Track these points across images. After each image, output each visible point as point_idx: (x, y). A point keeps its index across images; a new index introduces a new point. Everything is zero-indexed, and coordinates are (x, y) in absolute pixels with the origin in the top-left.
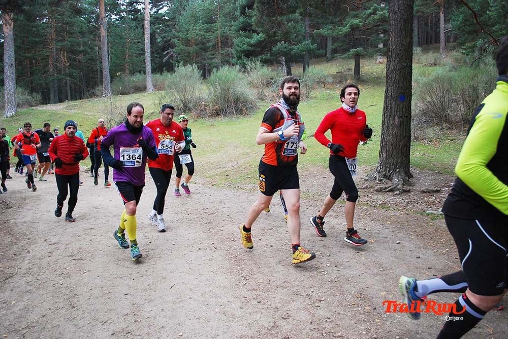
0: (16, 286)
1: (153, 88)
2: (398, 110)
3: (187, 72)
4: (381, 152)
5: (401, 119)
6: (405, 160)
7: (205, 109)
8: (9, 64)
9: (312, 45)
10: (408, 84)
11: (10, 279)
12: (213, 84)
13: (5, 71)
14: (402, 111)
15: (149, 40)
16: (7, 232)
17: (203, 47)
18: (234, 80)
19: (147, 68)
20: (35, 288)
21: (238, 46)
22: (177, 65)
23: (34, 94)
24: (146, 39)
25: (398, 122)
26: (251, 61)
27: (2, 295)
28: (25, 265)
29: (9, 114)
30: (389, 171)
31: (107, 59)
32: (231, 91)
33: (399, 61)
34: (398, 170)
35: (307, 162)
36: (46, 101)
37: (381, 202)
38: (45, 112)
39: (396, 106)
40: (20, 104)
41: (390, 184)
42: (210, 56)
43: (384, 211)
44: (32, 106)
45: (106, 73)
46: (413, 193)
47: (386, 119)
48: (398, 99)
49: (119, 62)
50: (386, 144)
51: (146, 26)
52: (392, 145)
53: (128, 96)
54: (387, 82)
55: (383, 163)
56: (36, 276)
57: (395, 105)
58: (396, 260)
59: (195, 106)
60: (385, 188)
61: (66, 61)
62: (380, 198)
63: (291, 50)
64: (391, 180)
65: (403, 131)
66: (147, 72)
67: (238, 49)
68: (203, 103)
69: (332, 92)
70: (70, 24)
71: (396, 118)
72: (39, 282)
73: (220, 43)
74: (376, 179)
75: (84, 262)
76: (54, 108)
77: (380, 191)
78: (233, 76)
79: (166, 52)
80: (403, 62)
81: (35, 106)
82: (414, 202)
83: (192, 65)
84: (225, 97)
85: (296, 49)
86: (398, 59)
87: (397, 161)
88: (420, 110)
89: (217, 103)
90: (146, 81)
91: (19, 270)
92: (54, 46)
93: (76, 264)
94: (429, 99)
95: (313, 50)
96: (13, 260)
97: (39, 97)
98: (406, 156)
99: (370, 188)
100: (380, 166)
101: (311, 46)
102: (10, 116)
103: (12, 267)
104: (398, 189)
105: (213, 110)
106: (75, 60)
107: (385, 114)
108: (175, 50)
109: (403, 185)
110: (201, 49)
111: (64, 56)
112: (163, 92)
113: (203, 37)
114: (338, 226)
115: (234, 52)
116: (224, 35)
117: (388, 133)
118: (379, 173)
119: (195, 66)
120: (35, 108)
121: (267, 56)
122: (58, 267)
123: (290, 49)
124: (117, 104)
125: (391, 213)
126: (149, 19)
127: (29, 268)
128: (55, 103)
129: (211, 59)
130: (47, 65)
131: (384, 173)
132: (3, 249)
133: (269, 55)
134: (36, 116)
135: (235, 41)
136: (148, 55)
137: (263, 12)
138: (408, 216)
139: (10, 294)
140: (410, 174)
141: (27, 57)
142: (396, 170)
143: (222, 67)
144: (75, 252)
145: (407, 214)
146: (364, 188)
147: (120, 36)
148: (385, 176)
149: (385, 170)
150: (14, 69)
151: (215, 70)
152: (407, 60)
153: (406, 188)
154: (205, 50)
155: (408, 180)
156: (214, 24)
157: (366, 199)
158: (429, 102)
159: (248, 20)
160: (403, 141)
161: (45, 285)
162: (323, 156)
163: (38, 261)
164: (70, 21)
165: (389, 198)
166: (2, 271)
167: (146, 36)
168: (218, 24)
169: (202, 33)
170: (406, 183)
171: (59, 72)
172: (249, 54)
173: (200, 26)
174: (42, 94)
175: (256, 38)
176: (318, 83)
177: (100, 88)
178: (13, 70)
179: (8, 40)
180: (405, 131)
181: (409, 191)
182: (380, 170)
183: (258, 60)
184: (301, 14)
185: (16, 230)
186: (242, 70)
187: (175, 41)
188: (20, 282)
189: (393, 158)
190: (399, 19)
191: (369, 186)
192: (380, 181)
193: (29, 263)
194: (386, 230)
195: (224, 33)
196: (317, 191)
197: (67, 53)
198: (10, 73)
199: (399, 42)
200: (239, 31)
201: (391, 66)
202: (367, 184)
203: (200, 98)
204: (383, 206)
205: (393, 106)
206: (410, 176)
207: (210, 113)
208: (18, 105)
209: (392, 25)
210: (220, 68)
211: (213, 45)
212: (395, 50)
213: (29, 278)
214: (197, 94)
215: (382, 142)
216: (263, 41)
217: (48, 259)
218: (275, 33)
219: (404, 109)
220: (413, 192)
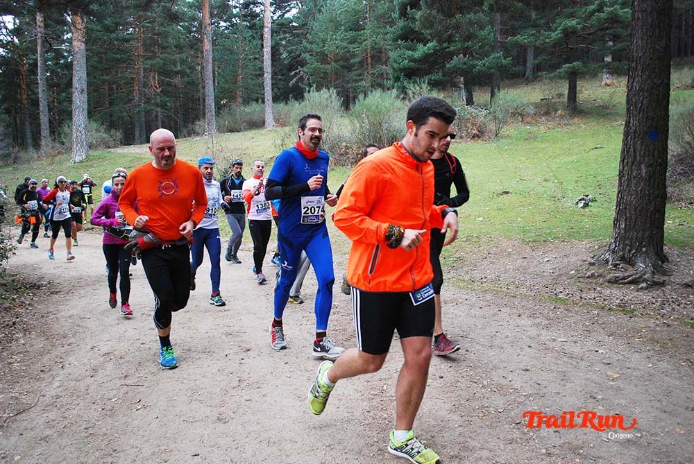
0: (29, 427)
1: (274, 124)
2: (647, 153)
3: (321, 99)
4: (616, 220)
5: (650, 168)
6: (657, 232)
7: (347, 153)
8: (79, 89)
9: (505, 58)
10: (663, 113)
11: (24, 414)
12: (359, 117)
13: (74, 99)
14: (653, 156)
15: (270, 55)
16: (41, 332)
17: (346, 64)
18: (388, 111)
19: (266, 94)
20: (57, 433)
21: (395, 62)
22: (307, 89)
23: (113, 131)
24: (265, 54)
25: (646, 173)
26: (413, 83)
27: (5, 442)
28: (52, 390)
29: (78, 159)
30: (630, 251)
31: (211, 82)
32: (385, 126)
33: (649, 76)
34: (644, 249)
35: (497, 232)
36: (128, 140)
37: (617, 302)
38: (124, 156)
39: (643, 147)
40: (94, 144)
41: (631, 271)
42: (355, 78)
43: (626, 318)
44: (109, 147)
45: (210, 101)
46: (670, 287)
47: (625, 169)
48: (647, 137)
49: (227, 86)
50: (626, 208)
51: (266, 36)
52: (636, 209)
53: (240, 134)
54: (628, 109)
55: (621, 238)
56: (63, 410)
57: (641, 146)
58: (663, 416)
59: (331, 148)
60: (624, 278)
61: (158, 86)
62: (615, 294)
63: (474, 66)
64: (633, 265)
65: (653, 187)
66: (266, 100)
67: (396, 66)
68: (344, 144)
69: (534, 129)
70: (165, 35)
71: (643, 166)
72: (65, 423)
73: (370, 59)
74: (608, 263)
75: (141, 389)
76: (138, 151)
77: (615, 282)
78: (387, 105)
79: (294, 72)
80: (655, 77)
81: (114, 147)
82: (673, 302)
83: (329, 90)
84: (376, 136)
85: (481, 64)
86: (647, 73)
87: (643, 235)
88: (673, 156)
89: (363, 145)
90: (264, 114)
91: (41, 398)
92: (140, 65)
93: (126, 393)
94: (688, 138)
95: (506, 66)
96: (38, 380)
97: (119, 135)
98: (657, 228)
99: (598, 276)
100: (615, 242)
101: (504, 61)
102: (78, 161)
103: (32, 392)
104: (645, 281)
105: (357, 154)
106: (169, 84)
107: (624, 160)
108: (305, 69)
109: (653, 273)
110: (343, 67)
111: (154, 78)
112: (287, 129)
113: (346, 50)
114: (552, 345)
115: (390, 71)
116: (376, 47)
117: (629, 191)
118: (613, 253)
119: (333, 91)
120: (112, 150)
121: (438, 76)
122: (99, 397)
123: (471, 65)
124: (224, 145)
125: (639, 322)
126: (270, 25)
127: (58, 397)
128: (141, 143)
129: (356, 81)
130: (131, 92)
131: (621, 253)
132: (28, 360)
133: (440, 74)
134: (113, 161)
135: (392, 55)
136: (268, 76)
137: (433, 4)
138: (670, 329)
139: (16, 442)
140: (665, 256)
141: (104, 81)
142: (641, 249)
143: (372, 92)
144: (132, 372)
145: (668, 326)
146: (588, 277)
147: (230, 50)
148: (623, 259)
149: (624, 249)
150: (86, 96)
151: (361, 97)
152: (662, 74)
153: (658, 278)
154: (349, 68)
155: (661, 266)
156: (362, 32)
157: (593, 295)
158: (689, 143)
159: (411, 25)
160: (654, 203)
161: (73, 428)
162: (521, 225)
163: (72, 383)
164: (165, 31)
165: (630, 294)
166: (17, 398)
167: (265, 50)
168: (368, 32)
169: (345, 44)
170: (658, 271)
171: (148, 101)
172: (412, 73)
173: (341, 34)
174: (123, 132)
175: (421, 50)
176: (513, 114)
177: (201, 123)
178: (85, 98)
179: (78, 56)
180: (658, 186)
181: (663, 284)
182: (614, 249)
183: (424, 82)
184: (491, 8)
185: (56, 329)
186: (402, 96)
187: (307, 56)
188: (36, 420)
189: (636, 230)
190: (649, 10)
191: (596, 274)
192: (616, 265)
193: (59, 387)
194: (637, 355)
195: (376, 44)
196: (513, 280)
197: (159, 75)
198: (80, 101)
199: (649, 46)
200: (398, 41)
201: (634, 84)
202: (593, 270)
203: (339, 137)
204: (623, 307)
205: (638, 147)
206: (664, 258)
207: (353, 158)
208: (90, 147)
209: (639, 19)
210: (369, 93)
211: (359, 62)
212: (642, 60)
213: (52, 415)
214: (335, 130)
215: (619, 204)
216: (432, 55)
217: (89, 380)
218: (450, 36)
219: (656, 152)
220: (669, 285)
